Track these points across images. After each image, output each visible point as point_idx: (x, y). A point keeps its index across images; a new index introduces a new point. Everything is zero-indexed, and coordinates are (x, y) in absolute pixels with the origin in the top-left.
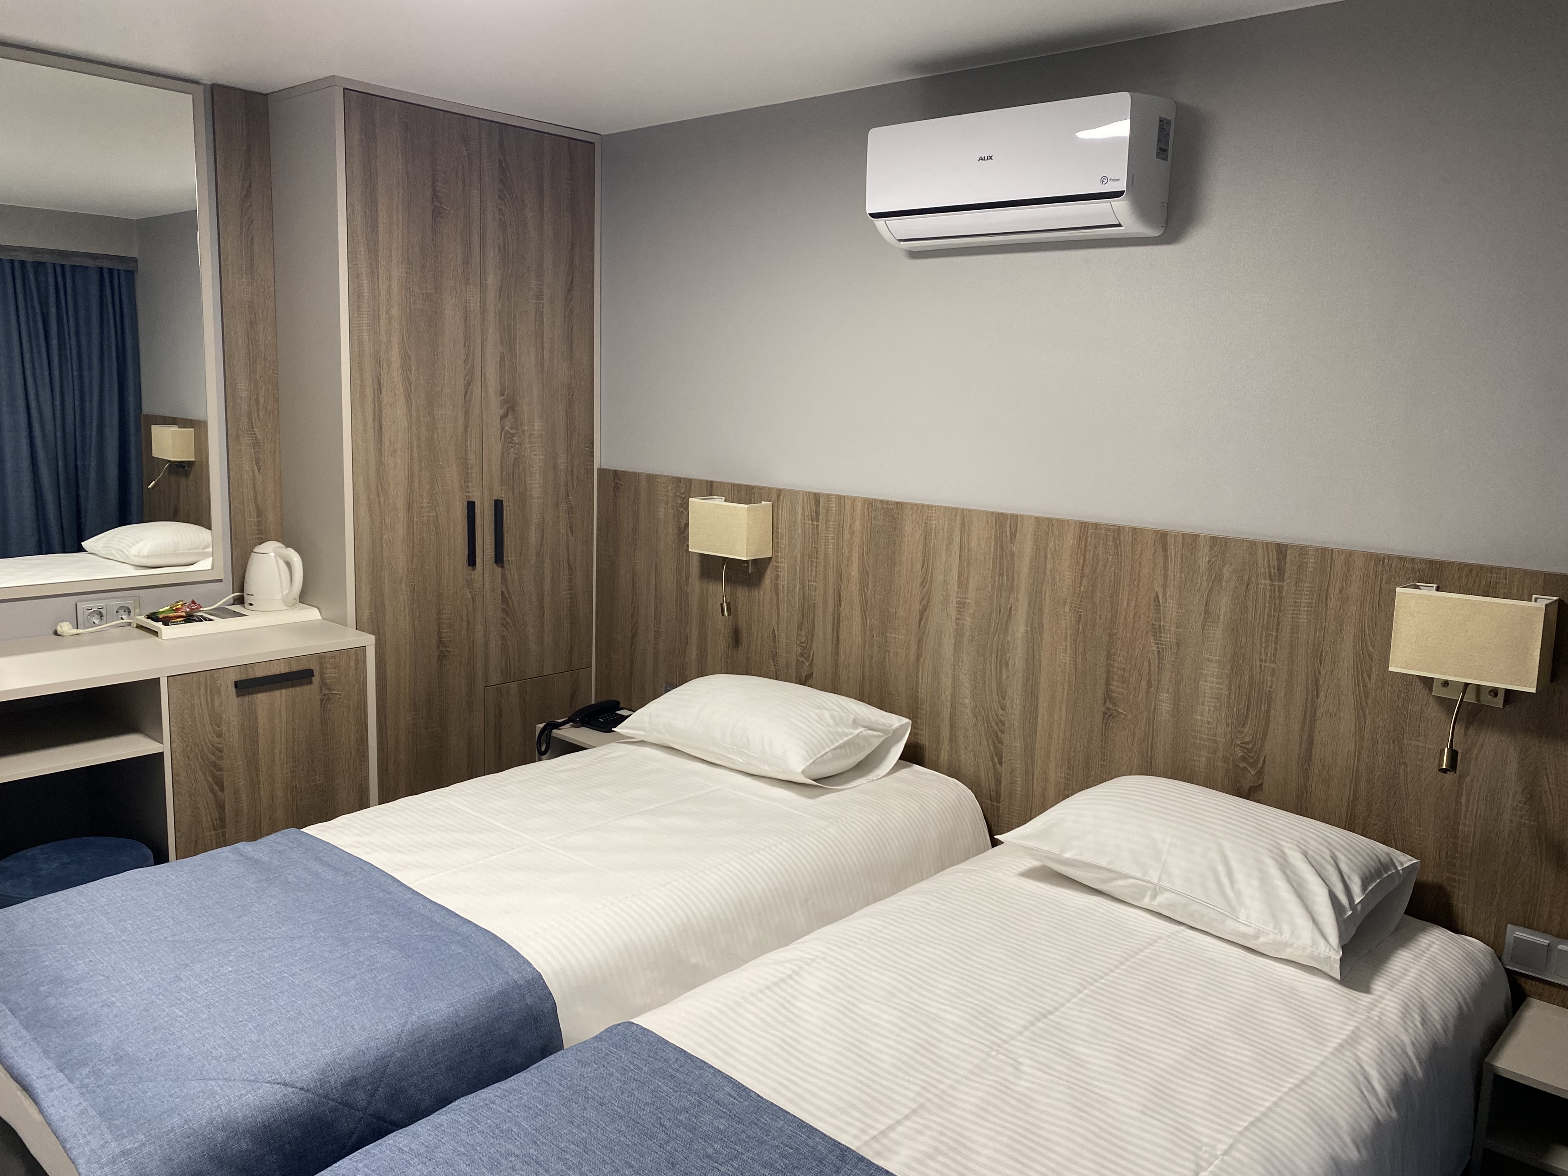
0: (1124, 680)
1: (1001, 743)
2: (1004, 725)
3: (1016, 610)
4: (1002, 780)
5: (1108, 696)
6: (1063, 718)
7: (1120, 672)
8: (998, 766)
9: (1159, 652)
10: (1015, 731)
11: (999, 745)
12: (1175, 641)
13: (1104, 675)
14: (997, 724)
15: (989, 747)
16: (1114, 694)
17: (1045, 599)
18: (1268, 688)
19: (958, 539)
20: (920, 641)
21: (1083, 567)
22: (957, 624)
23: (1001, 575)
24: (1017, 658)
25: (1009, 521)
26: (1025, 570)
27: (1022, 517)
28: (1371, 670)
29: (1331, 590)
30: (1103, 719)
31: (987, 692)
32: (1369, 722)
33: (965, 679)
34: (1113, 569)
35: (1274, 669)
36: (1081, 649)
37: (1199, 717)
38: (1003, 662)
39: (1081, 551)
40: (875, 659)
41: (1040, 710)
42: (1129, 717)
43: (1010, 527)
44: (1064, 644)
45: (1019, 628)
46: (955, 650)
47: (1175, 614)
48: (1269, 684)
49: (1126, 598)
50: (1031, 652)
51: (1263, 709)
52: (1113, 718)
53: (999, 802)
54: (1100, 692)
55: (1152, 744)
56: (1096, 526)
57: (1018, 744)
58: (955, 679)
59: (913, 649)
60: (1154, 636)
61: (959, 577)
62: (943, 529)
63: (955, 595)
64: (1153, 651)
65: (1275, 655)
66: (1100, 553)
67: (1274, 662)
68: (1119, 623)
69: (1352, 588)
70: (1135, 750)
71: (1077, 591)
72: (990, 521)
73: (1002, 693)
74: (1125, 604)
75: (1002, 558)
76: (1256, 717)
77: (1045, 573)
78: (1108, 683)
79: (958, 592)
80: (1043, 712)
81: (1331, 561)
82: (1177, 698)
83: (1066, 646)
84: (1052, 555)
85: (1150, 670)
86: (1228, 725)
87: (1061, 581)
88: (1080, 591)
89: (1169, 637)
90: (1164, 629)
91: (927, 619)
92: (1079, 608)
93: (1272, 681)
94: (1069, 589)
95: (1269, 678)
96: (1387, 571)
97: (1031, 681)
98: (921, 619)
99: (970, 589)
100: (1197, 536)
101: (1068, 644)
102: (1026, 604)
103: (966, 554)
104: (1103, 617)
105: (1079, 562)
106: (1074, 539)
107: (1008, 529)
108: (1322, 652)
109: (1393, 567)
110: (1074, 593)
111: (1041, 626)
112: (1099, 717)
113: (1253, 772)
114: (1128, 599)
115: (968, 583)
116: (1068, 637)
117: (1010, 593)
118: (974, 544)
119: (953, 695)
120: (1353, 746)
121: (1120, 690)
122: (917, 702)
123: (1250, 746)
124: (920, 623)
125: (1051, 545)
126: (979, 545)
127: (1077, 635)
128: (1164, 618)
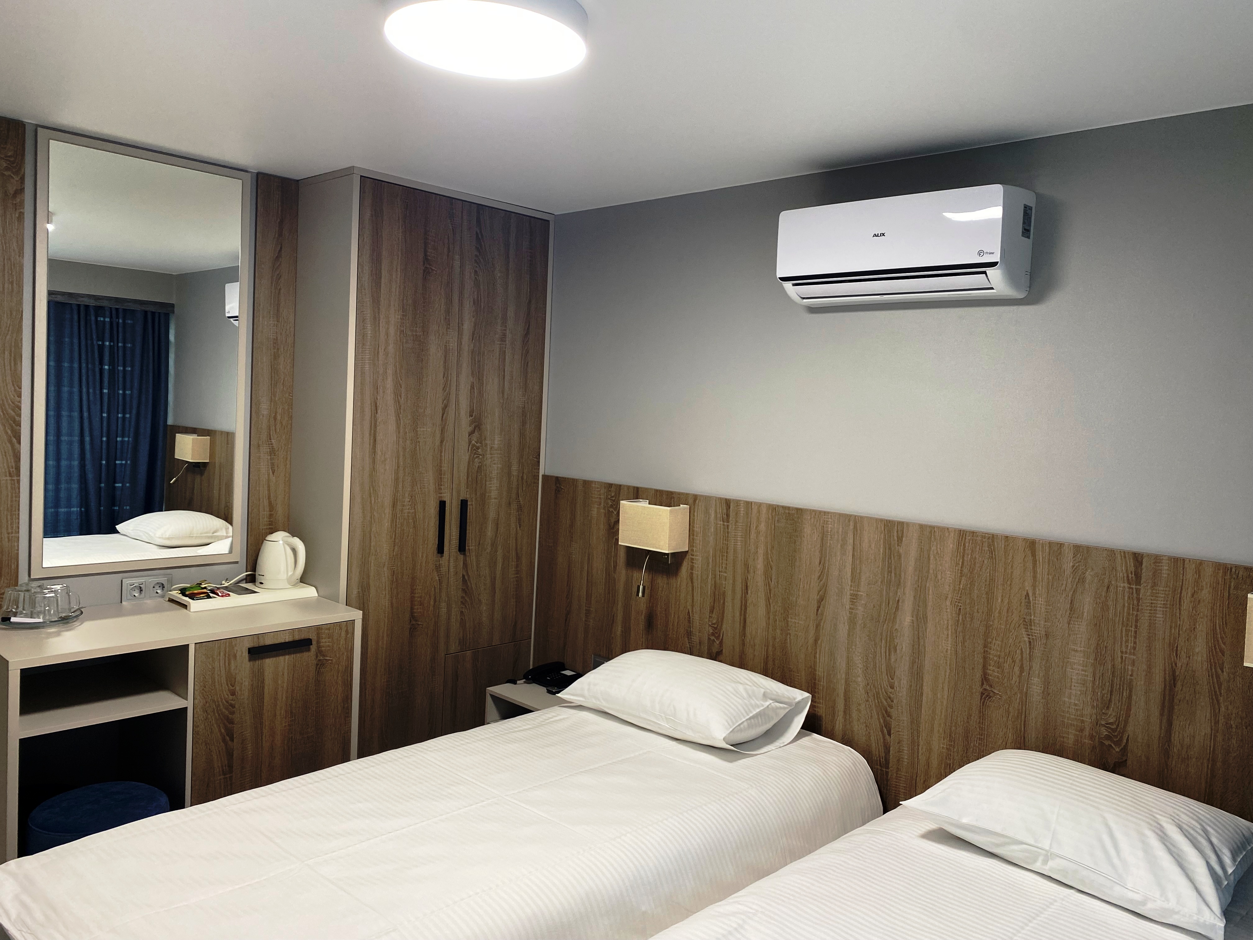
0: (999, 666)
1: (889, 716)
2: (892, 701)
3: (903, 601)
4: (891, 748)
5: (985, 678)
6: (946, 697)
7: (995, 658)
8: (887, 737)
9: (1030, 642)
10: (902, 707)
11: (888, 719)
12: (1044, 633)
13: (981, 661)
14: (886, 700)
15: (879, 719)
16: (990, 677)
17: (929, 595)
18: (1129, 677)
19: (851, 541)
20: (818, 626)
21: (961, 567)
22: (851, 613)
23: (890, 572)
24: (904, 643)
25: (896, 528)
26: (911, 569)
27: (908, 524)
28: (1223, 663)
29: (1184, 593)
30: (981, 699)
31: (878, 673)
32: (1223, 709)
33: (858, 660)
34: (988, 570)
35: (1134, 661)
36: (961, 638)
37: (1067, 699)
38: (892, 648)
39: (960, 553)
40: (778, 640)
41: (925, 688)
42: (1004, 697)
43: (897, 532)
44: (945, 632)
45: (906, 619)
46: (849, 635)
47: (1043, 610)
48: (1130, 673)
49: (1000, 595)
50: (916, 640)
51: (1125, 694)
52: (990, 697)
53: (888, 768)
54: (978, 675)
55: (1025, 721)
56: (973, 533)
57: (905, 718)
58: (849, 661)
59: (812, 632)
60: (1026, 628)
61: (852, 573)
62: (838, 532)
63: (848, 588)
64: (1025, 641)
65: (1134, 648)
66: (977, 557)
67: (1134, 654)
68: (994, 617)
69: (1204, 592)
70: (1010, 727)
71: (957, 588)
72: (879, 526)
73: (891, 672)
74: (1000, 600)
75: (890, 558)
76: (1119, 701)
77: (928, 572)
78: (985, 667)
79: (851, 586)
80: (927, 689)
81: (1183, 569)
82: (1046, 683)
83: (948, 635)
84: (934, 557)
85: (1022, 657)
86: (1093, 707)
87: (943, 579)
88: (959, 588)
89: (1038, 630)
90: (1034, 623)
91: (824, 607)
92: (959, 603)
93: (1132, 670)
94: (949, 586)
95: (1130, 668)
96: (1234, 579)
97: (916, 664)
98: (819, 607)
99: (862, 584)
100: (1061, 545)
101: (950, 633)
102: (912, 599)
103: (859, 554)
104: (980, 611)
105: (959, 564)
106: (954, 544)
107: (895, 534)
108: (1177, 647)
109: (1240, 576)
110: (954, 590)
111: (925, 617)
112: (977, 697)
113: (1117, 750)
114: (1002, 596)
115: (860, 578)
116: (950, 627)
117: (897, 589)
118: (865, 545)
119: (847, 674)
120: (1209, 729)
121: (996, 674)
122: (815, 679)
123: (1114, 727)
124: (818, 610)
125: (933, 548)
126: (870, 546)
127: (957, 626)
128: (1034, 613)
